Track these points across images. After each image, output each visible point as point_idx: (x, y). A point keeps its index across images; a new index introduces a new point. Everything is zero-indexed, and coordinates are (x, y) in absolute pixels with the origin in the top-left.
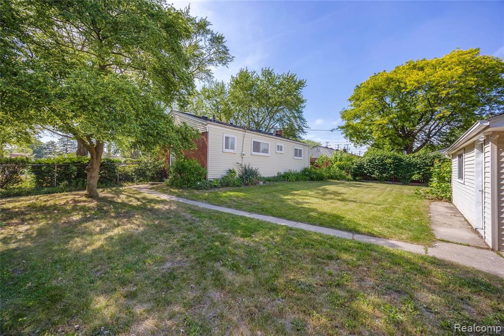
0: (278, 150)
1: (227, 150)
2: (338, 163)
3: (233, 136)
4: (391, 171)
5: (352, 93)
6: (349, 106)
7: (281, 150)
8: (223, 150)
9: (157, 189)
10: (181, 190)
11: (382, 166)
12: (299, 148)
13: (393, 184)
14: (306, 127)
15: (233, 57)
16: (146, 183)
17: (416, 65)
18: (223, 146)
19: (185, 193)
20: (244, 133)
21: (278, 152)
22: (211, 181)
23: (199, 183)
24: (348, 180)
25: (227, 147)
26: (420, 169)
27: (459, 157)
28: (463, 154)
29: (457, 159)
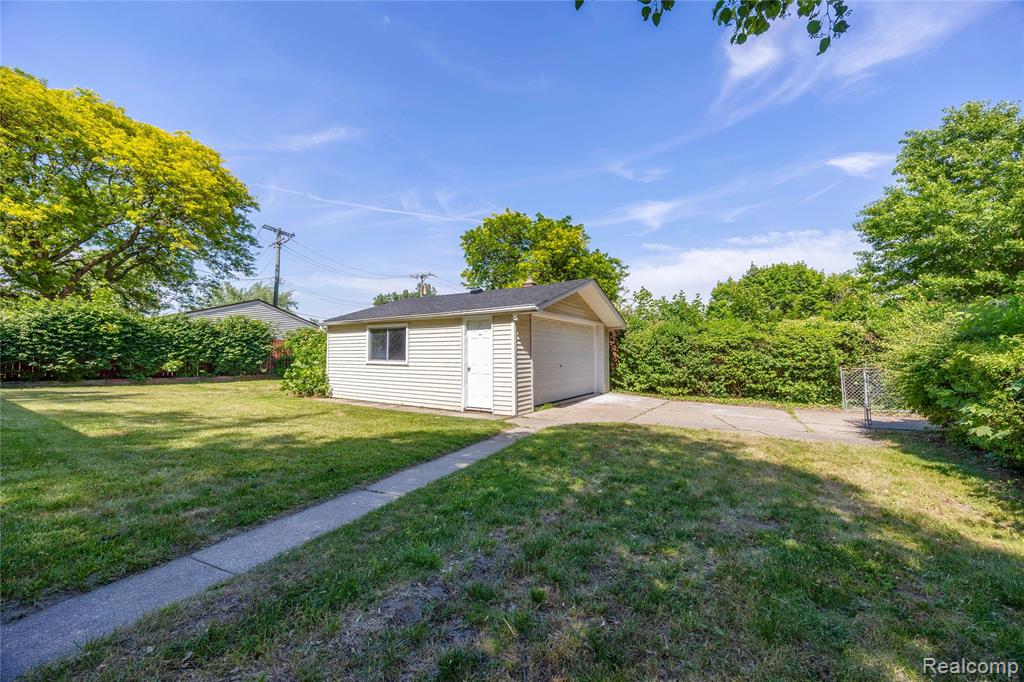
11: (86, 342)
26: (177, 348)
27: (373, 331)
28: (404, 329)
29: (367, 333)
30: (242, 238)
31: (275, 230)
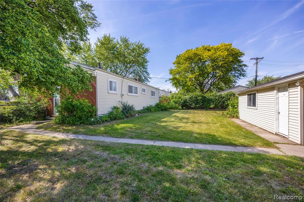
0: (143, 92)
1: (111, 92)
2: (174, 99)
3: (115, 81)
4: (200, 103)
5: (175, 60)
6: (173, 67)
7: (145, 92)
8: (108, 91)
9: (46, 128)
10: (74, 127)
11: (196, 101)
12: (153, 91)
13: (201, 110)
14: (150, 78)
15: (100, 24)
16: (28, 122)
17: (207, 48)
18: (108, 88)
19: (81, 130)
20: (123, 79)
21: (143, 93)
22: (101, 117)
23: (93, 119)
24: (180, 109)
25: (111, 89)
26: (213, 102)
27: (248, 95)
28: (256, 94)
29: (247, 96)
30: (241, 66)
31: (255, 59)
